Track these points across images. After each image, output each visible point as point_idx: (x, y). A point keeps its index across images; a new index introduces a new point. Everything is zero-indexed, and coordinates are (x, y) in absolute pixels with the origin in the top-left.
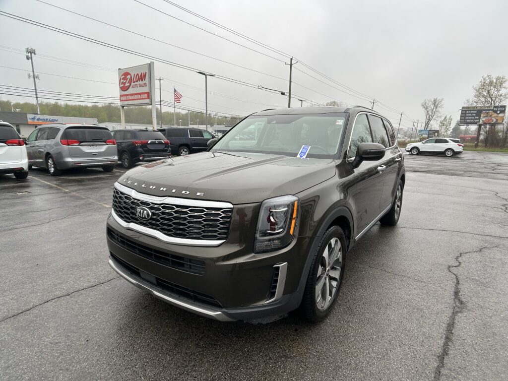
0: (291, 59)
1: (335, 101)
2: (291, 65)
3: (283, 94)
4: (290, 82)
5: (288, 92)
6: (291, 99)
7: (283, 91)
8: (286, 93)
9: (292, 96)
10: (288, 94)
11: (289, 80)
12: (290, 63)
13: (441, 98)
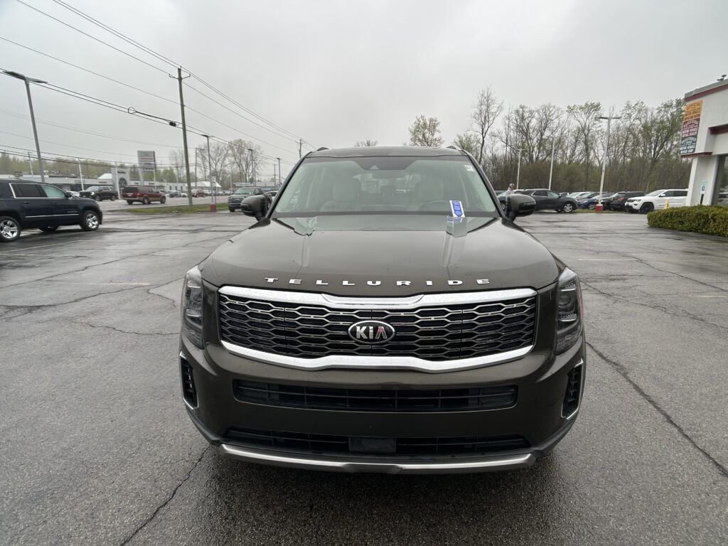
0: (179, 70)
1: (240, 140)
2: (180, 79)
3: (173, 124)
4: (183, 106)
5: (181, 121)
6: (187, 133)
7: (173, 120)
8: (177, 124)
9: (187, 128)
10: (181, 126)
11: (180, 102)
12: (177, 76)
13: (374, 141)
